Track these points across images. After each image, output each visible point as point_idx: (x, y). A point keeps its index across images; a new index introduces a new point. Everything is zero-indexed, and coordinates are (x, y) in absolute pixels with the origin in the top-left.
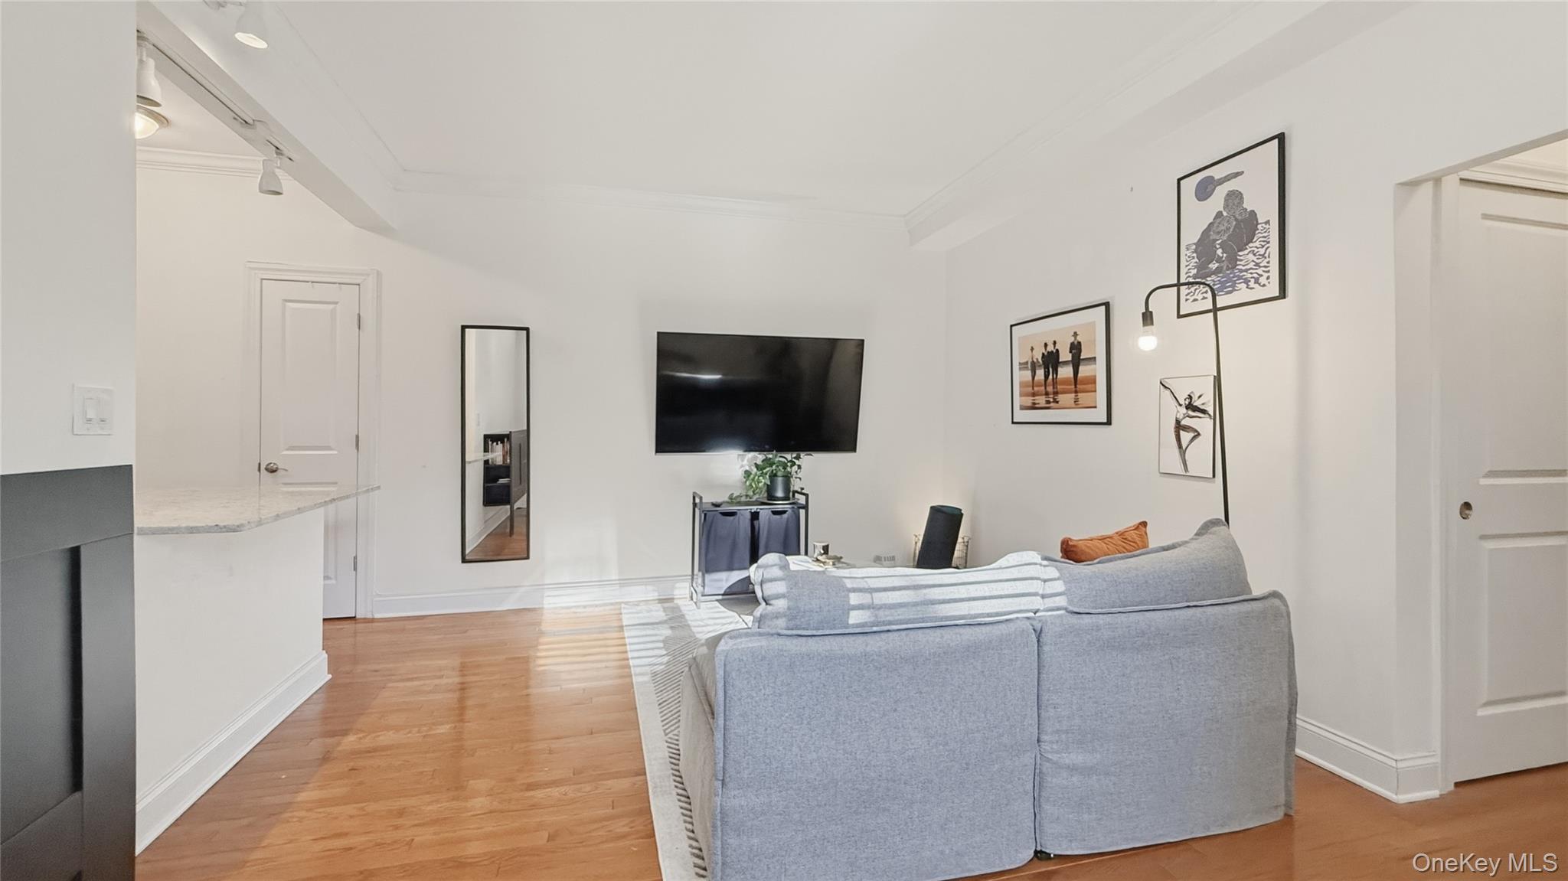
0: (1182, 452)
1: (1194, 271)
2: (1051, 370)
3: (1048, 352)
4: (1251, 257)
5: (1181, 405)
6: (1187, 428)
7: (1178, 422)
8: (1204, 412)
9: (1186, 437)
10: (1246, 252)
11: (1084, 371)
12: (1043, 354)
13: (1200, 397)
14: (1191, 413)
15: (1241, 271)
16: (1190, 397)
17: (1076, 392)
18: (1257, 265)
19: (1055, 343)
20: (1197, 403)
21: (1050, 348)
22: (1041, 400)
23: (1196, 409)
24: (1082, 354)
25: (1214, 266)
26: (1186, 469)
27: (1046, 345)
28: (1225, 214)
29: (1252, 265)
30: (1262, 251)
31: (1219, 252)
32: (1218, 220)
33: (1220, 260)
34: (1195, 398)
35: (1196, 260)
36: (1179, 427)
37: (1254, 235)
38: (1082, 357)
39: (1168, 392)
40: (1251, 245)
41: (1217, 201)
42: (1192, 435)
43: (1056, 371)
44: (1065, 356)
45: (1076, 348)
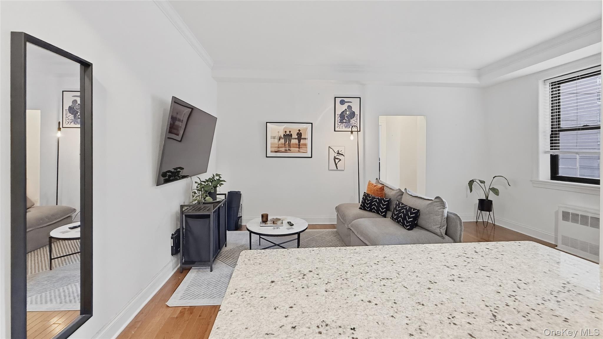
0: (336, 165)
1: (339, 121)
2: (288, 140)
3: (287, 134)
4: (353, 121)
5: (335, 153)
6: (337, 159)
7: (335, 157)
8: (342, 155)
9: (337, 161)
10: (352, 120)
11: (302, 142)
12: (284, 134)
13: (341, 151)
14: (338, 155)
15: (351, 124)
16: (338, 151)
17: (299, 148)
18: (355, 123)
19: (290, 132)
20: (340, 152)
21: (288, 133)
22: (283, 149)
23: (340, 154)
24: (302, 136)
25: (344, 121)
26: (337, 168)
27: (286, 132)
28: (347, 110)
29: (354, 123)
30: (356, 121)
31: (346, 118)
32: (345, 111)
33: (346, 120)
34: (340, 151)
35: (340, 118)
36: (335, 158)
37: (354, 117)
38: (302, 137)
39: (332, 149)
40: (354, 119)
41: (345, 106)
42: (339, 160)
43: (290, 141)
44: (295, 136)
45: (299, 135)
